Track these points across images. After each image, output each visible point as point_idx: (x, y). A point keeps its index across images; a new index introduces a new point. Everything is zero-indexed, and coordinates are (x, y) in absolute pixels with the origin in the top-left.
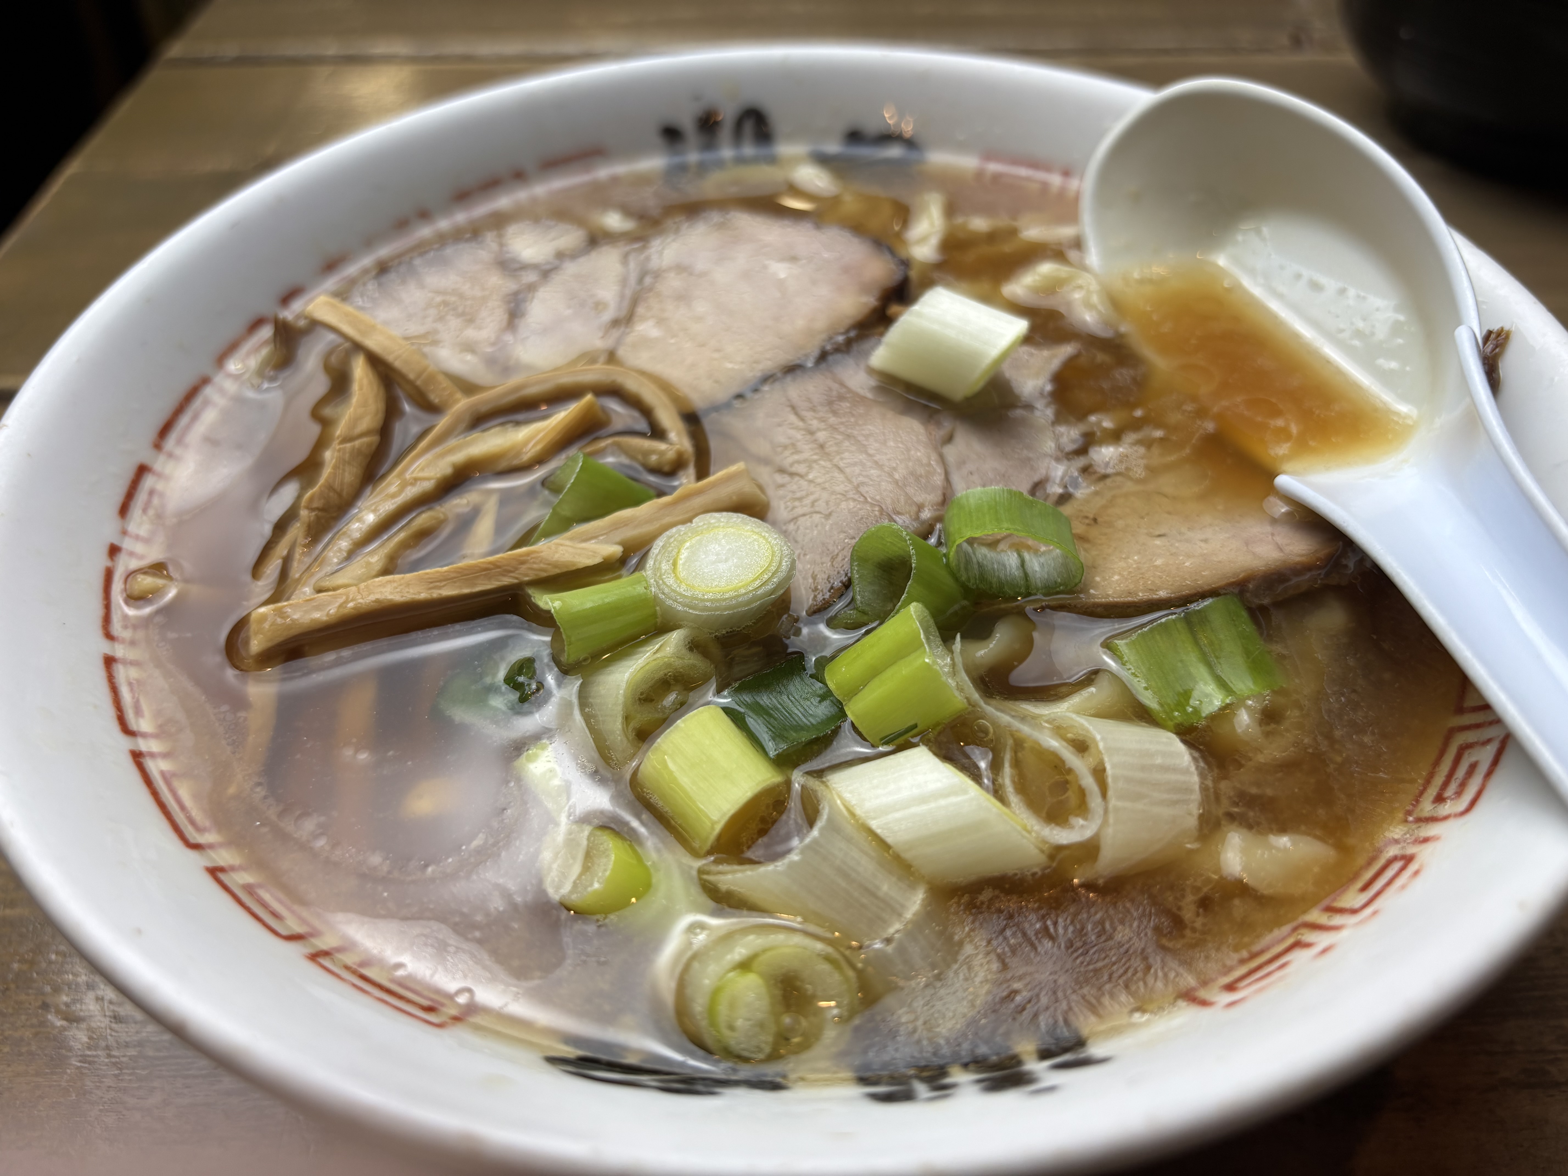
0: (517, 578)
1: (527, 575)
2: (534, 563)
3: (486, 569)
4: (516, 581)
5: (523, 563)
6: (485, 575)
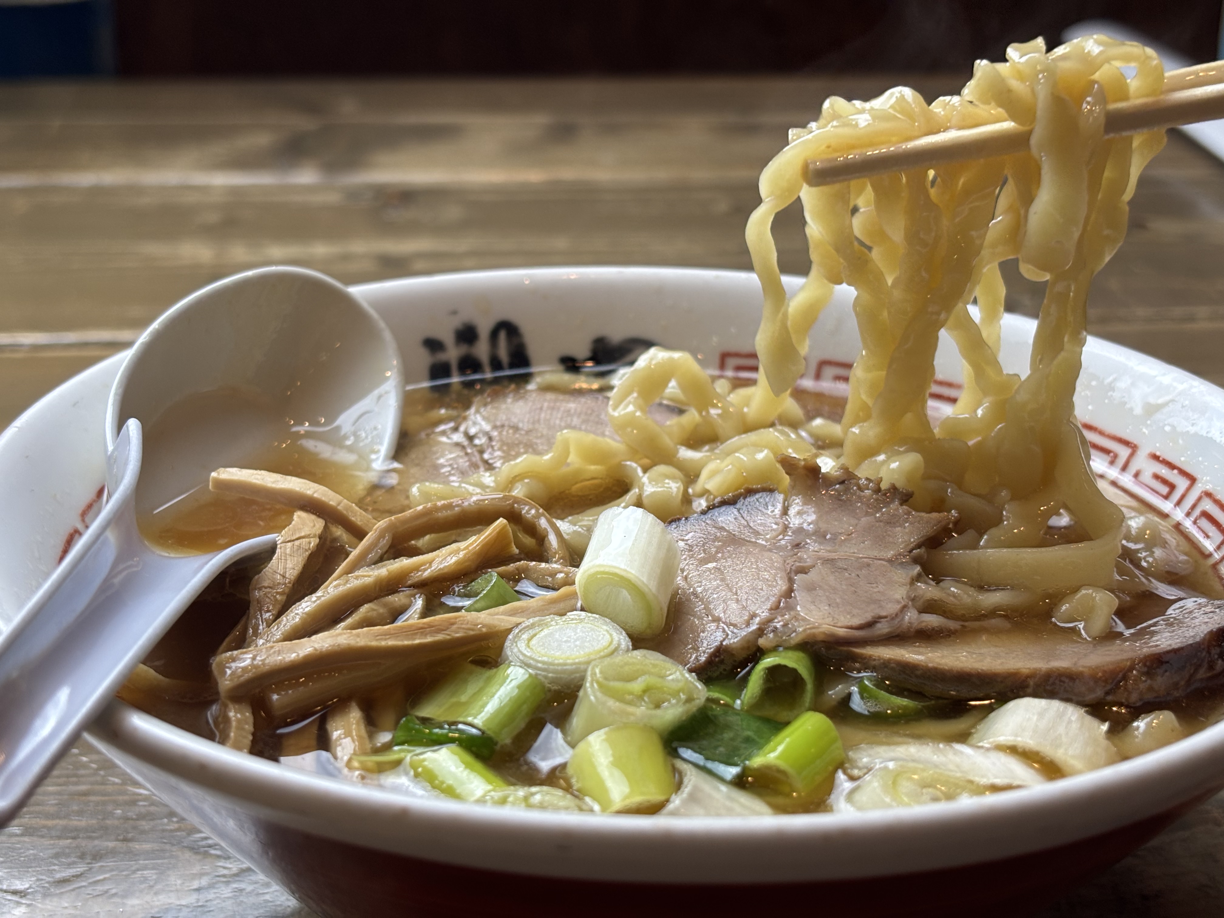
1: (459, 633)
2: (462, 624)
3: (422, 628)
4: (450, 637)
5: (453, 624)
6: (423, 632)
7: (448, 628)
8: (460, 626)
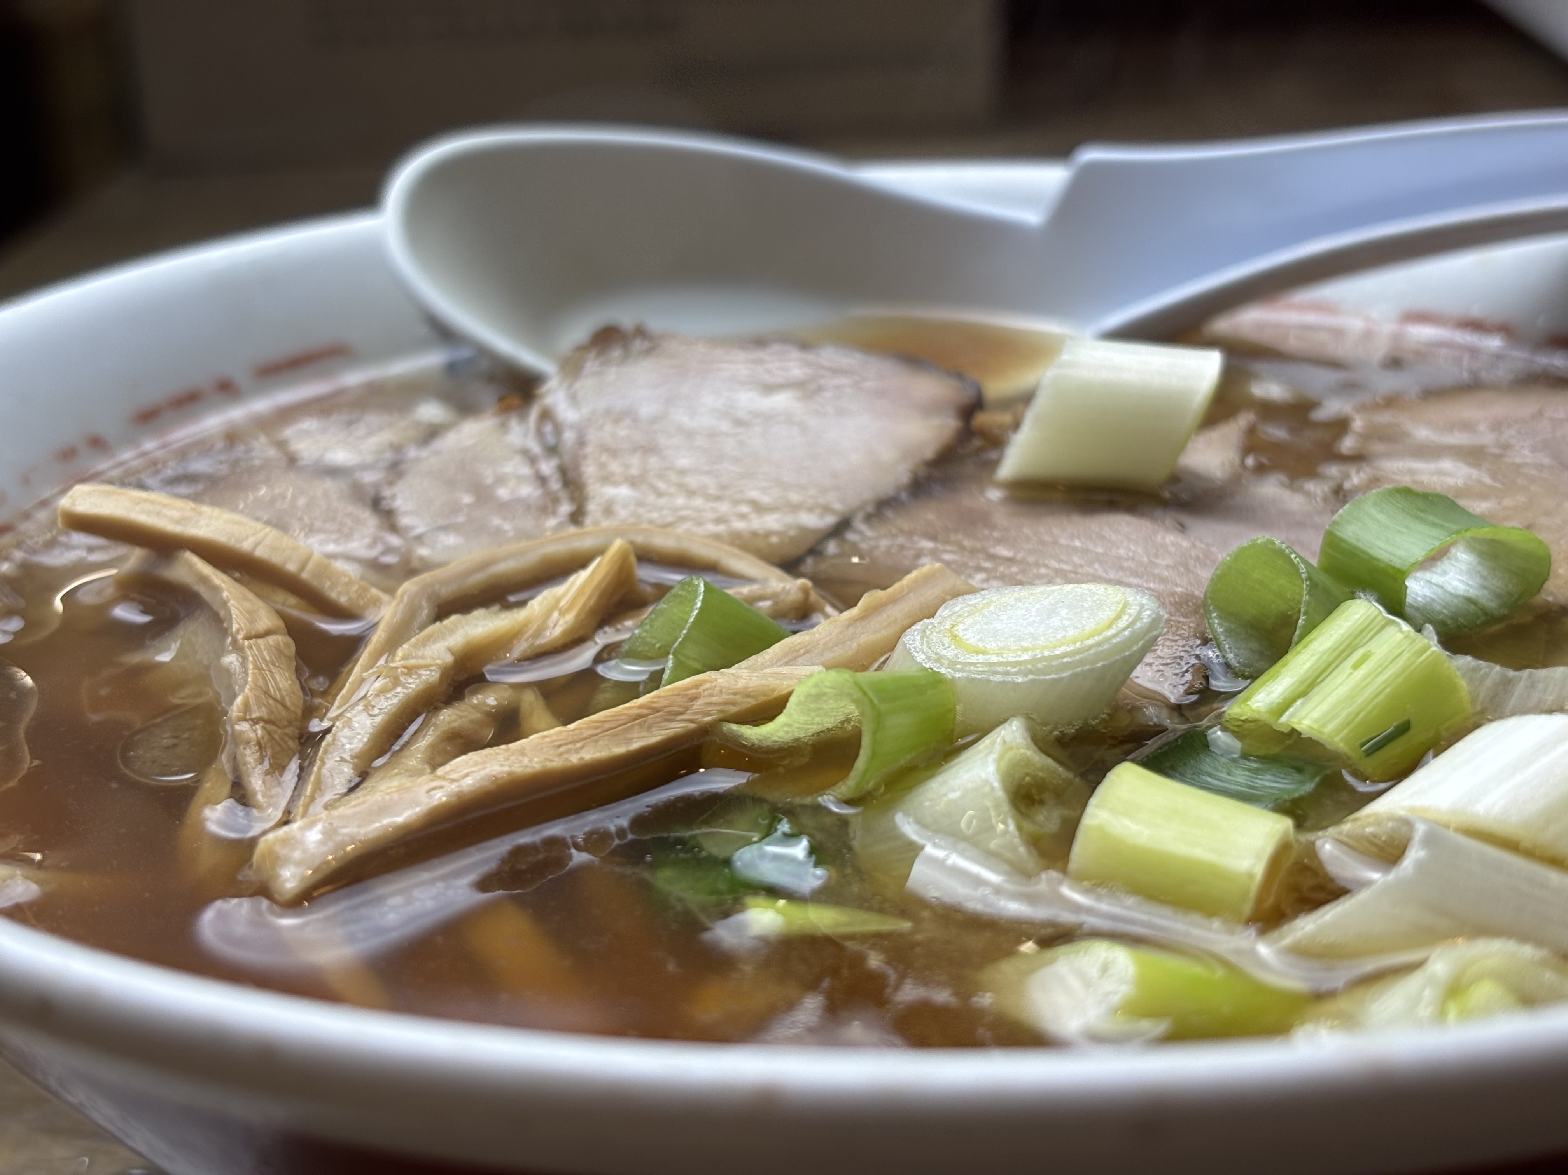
0: (692, 721)
1: (708, 714)
2: (711, 695)
3: (640, 716)
4: (692, 726)
5: (694, 698)
6: (640, 724)
7: (687, 709)
8: (708, 700)
